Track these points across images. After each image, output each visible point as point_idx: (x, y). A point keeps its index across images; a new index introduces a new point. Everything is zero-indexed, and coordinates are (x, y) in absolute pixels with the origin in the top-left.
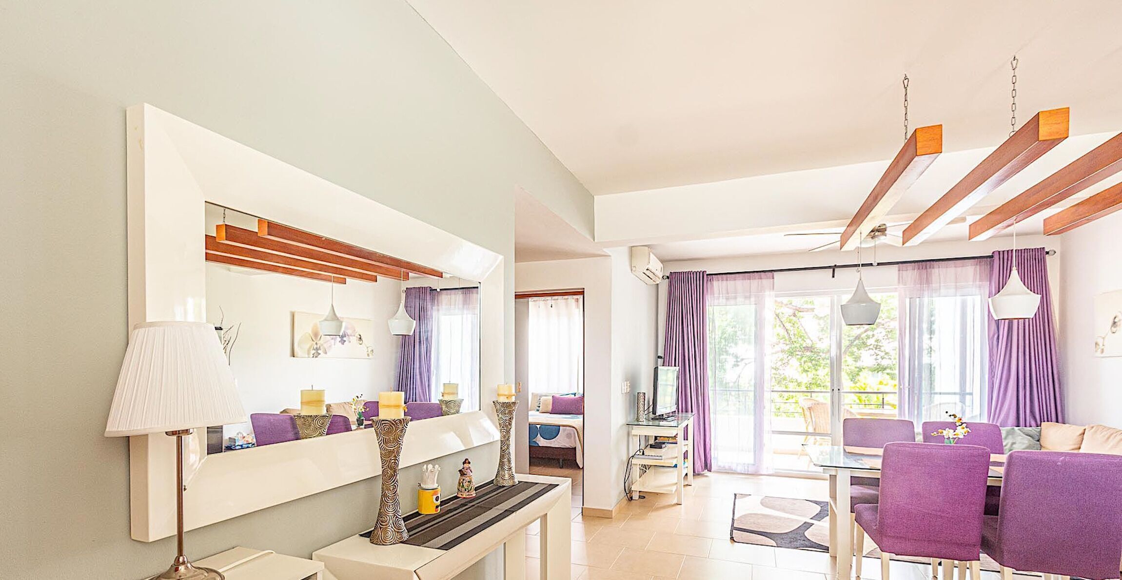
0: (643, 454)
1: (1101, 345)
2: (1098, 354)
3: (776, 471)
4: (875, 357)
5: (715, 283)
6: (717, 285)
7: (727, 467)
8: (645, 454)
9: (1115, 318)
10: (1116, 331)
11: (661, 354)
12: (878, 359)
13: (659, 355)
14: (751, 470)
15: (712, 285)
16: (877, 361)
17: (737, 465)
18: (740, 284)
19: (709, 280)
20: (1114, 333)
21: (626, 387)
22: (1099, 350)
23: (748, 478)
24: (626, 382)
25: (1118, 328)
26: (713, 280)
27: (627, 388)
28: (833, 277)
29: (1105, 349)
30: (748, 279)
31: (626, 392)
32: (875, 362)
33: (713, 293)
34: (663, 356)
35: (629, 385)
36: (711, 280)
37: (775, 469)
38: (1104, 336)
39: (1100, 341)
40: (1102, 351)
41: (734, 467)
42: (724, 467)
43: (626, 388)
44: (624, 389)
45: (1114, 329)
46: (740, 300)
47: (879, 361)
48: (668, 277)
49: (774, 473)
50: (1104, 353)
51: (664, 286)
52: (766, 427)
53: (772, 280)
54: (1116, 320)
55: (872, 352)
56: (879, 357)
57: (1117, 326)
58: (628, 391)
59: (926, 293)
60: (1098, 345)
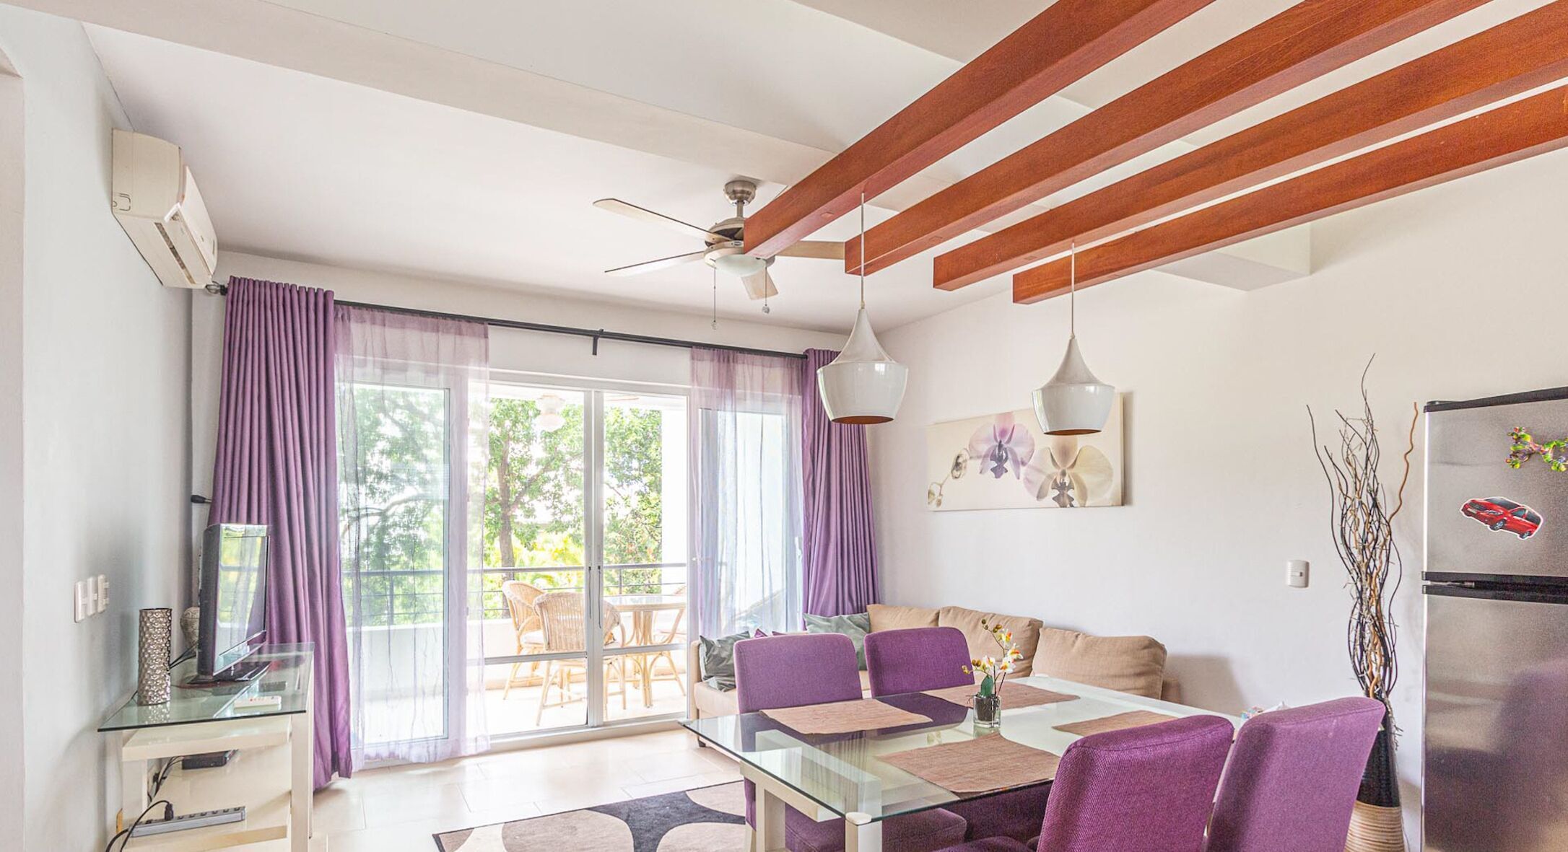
0: (169, 815)
1: (937, 494)
2: (933, 506)
3: (494, 742)
4: (552, 510)
5: (355, 327)
6: (360, 331)
7: (385, 753)
8: (176, 814)
9: (958, 457)
10: (960, 475)
11: (201, 486)
12: (556, 514)
13: (194, 493)
14: (443, 750)
15: (348, 333)
16: (556, 517)
17: (411, 747)
18: (414, 338)
19: (340, 316)
20: (956, 478)
21: (92, 596)
22: (934, 502)
23: (440, 772)
24: (91, 580)
25: (963, 472)
26: (349, 319)
27: (96, 602)
28: (595, 353)
29: (942, 500)
30: (433, 331)
31: (91, 612)
32: (551, 518)
33: (349, 350)
34: (207, 494)
35: (102, 586)
36: (346, 317)
37: (493, 737)
38: (941, 482)
39: (936, 490)
40: (939, 503)
41: (402, 751)
42: (378, 756)
43: (90, 599)
44: (85, 606)
45: (956, 473)
46: (415, 374)
47: (557, 517)
48: (223, 291)
49: (489, 748)
50: (941, 507)
51: (210, 315)
52: (472, 652)
53: (483, 341)
54: (960, 460)
55: (549, 503)
56: (557, 511)
57: (961, 468)
58: (100, 609)
59: (728, 402)
60: (934, 495)
